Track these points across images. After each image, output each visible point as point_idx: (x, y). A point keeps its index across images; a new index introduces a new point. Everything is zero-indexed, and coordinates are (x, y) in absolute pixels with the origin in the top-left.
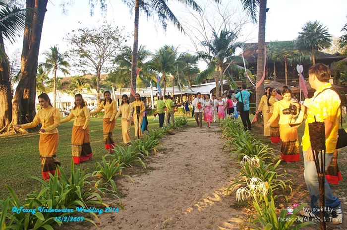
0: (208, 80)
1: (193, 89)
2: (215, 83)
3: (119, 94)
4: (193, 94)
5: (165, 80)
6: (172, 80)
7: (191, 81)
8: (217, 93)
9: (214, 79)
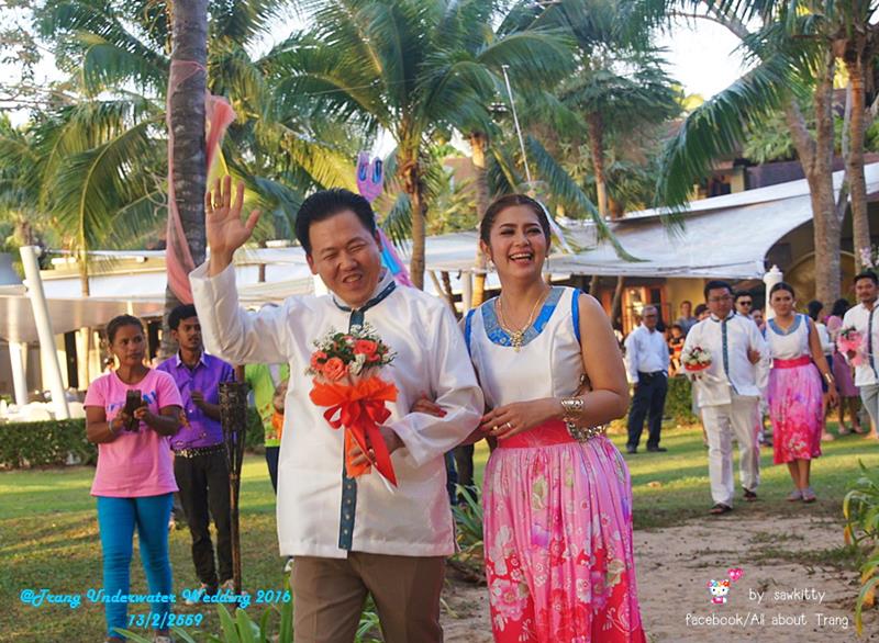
0: (748, 163)
1: (635, 244)
2: (802, 187)
3: (73, 291)
4: (632, 282)
5: (419, 181)
6: (471, 178)
7: (612, 182)
8: (823, 266)
9: (794, 155)
